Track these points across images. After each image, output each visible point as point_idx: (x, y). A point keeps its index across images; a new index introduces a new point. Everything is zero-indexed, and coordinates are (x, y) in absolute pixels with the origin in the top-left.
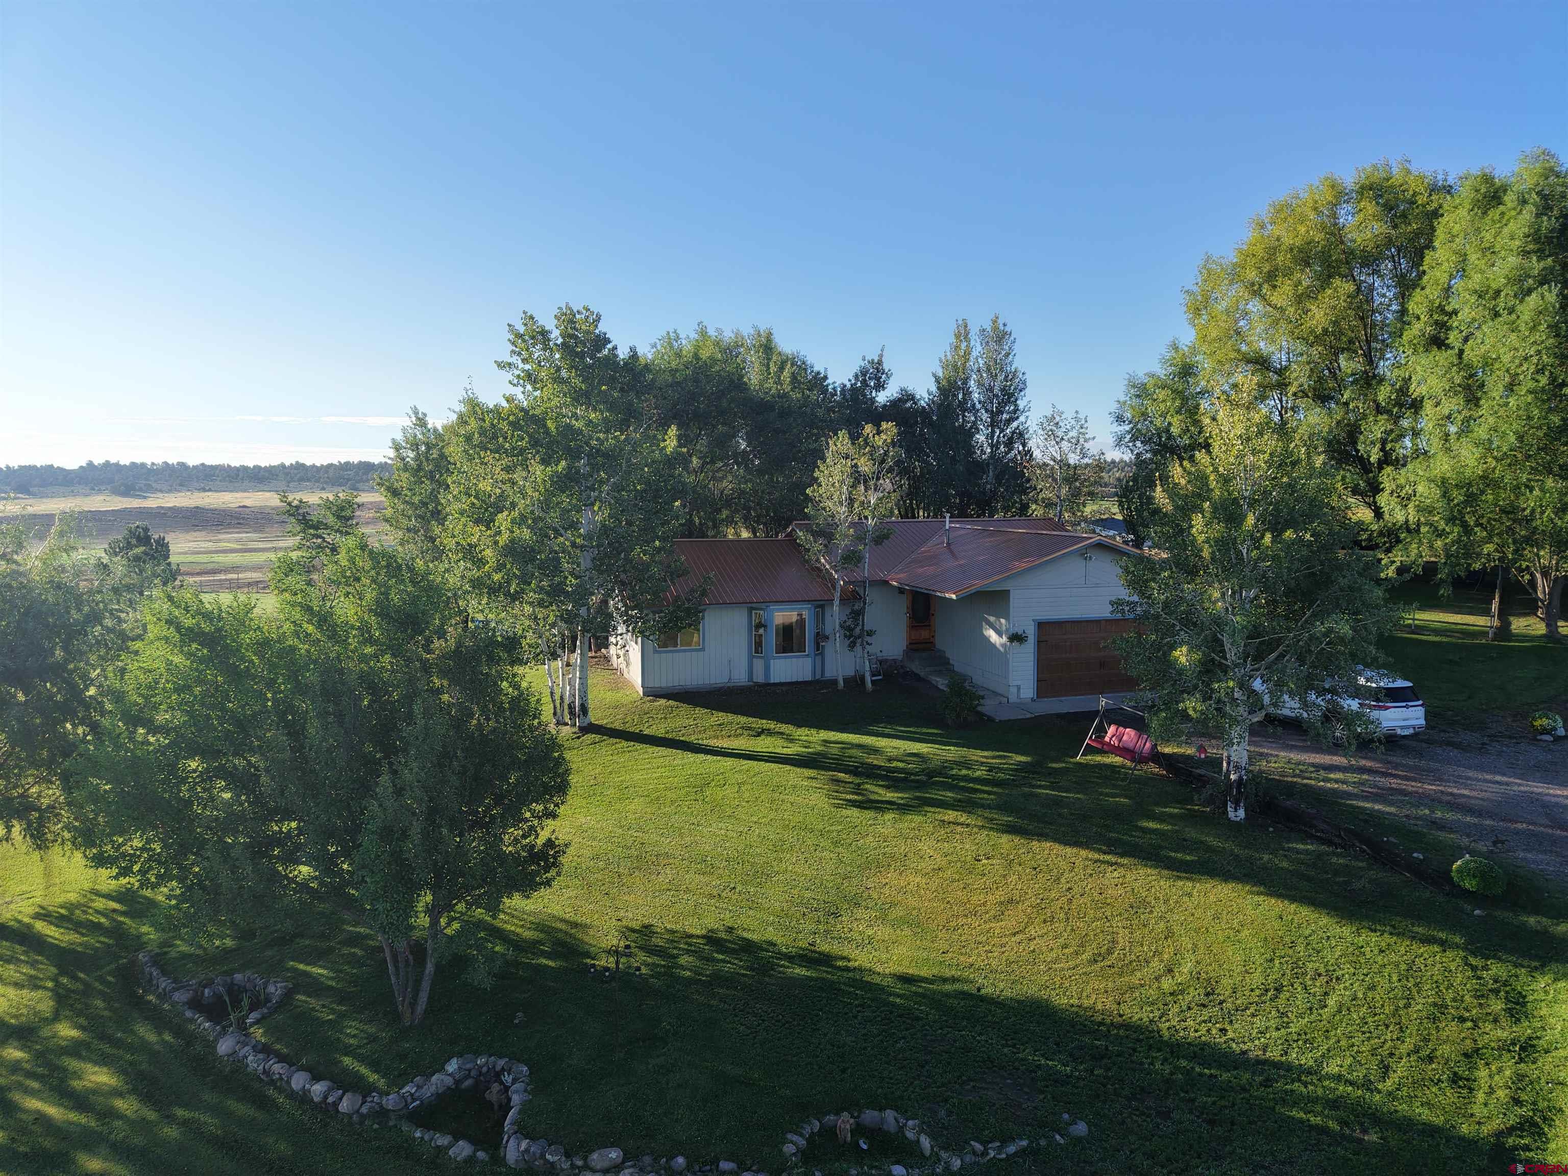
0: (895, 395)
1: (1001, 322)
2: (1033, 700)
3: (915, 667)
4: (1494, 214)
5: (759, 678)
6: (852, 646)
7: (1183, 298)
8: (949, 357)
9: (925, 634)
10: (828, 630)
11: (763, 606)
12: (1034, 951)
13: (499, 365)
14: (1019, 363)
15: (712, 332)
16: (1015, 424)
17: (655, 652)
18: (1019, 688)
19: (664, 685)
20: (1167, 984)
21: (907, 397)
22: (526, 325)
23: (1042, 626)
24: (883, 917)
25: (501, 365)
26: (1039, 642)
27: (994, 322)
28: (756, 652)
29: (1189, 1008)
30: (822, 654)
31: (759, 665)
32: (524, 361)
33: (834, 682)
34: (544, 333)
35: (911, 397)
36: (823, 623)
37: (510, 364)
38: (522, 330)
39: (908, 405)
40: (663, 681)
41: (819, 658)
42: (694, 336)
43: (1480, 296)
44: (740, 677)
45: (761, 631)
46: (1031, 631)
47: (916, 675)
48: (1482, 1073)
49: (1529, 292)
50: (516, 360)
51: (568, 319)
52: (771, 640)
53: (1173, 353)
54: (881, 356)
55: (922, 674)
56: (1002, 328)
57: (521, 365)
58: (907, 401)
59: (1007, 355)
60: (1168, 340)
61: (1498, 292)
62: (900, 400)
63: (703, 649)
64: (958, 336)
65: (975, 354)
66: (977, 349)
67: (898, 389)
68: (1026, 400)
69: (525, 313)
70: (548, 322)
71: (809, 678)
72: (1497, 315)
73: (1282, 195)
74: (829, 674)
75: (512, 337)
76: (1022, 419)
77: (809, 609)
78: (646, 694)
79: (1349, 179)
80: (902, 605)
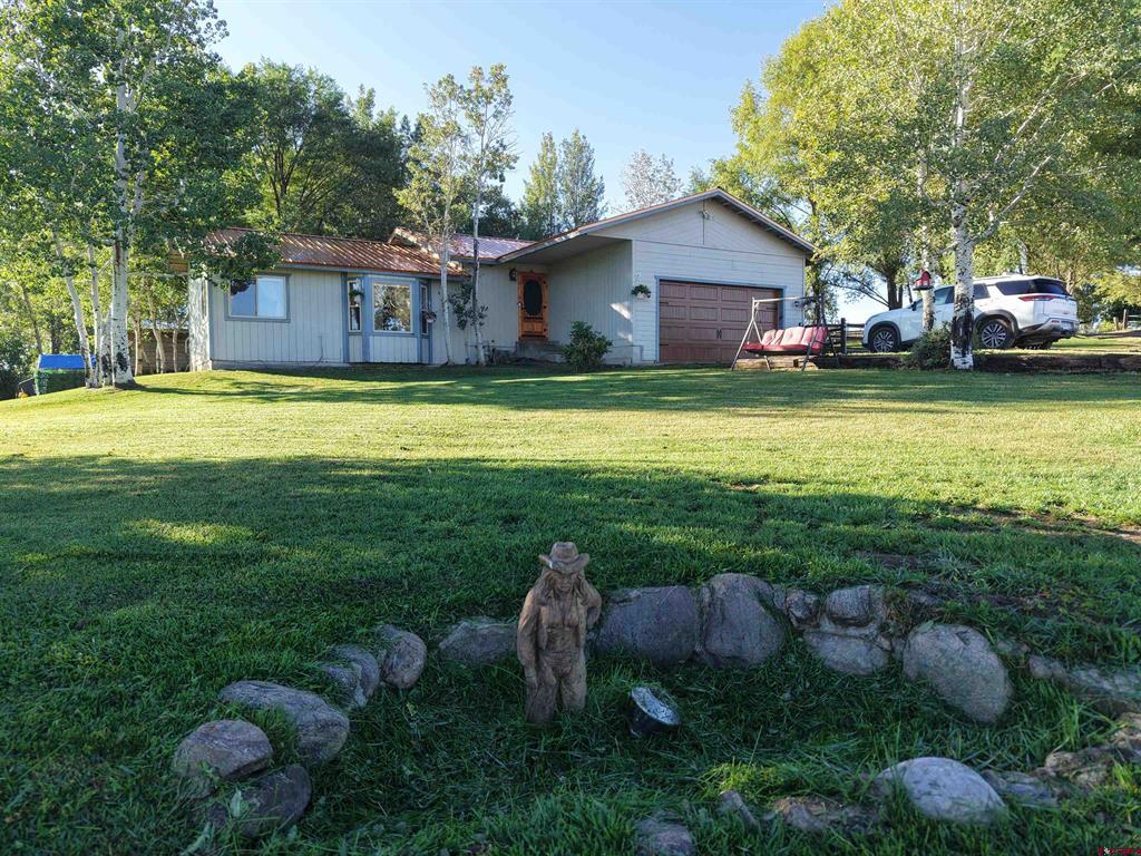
1: (580, 135)
2: (655, 362)
3: (529, 353)
5: (357, 356)
6: (462, 325)
8: (539, 167)
9: (537, 327)
10: (436, 308)
11: (359, 273)
18: (642, 348)
19: (239, 359)
23: (663, 283)
26: (661, 303)
27: (575, 135)
28: (353, 328)
30: (429, 337)
31: (355, 341)
36: (429, 298)
40: (238, 355)
41: (425, 341)
44: (334, 356)
46: (652, 286)
56: (582, 140)
59: (588, 160)
63: (288, 320)
64: (545, 147)
65: (560, 161)
71: (415, 360)
74: (440, 358)
77: (415, 283)
78: (215, 368)
80: (514, 293)
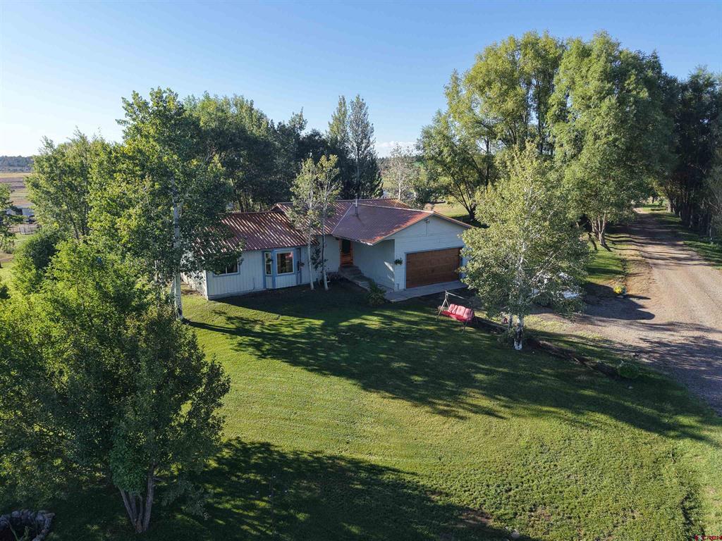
0: (310, 133)
1: (361, 98)
2: (404, 290)
3: (346, 275)
4: (586, 60)
5: (270, 286)
6: (317, 267)
7: (443, 90)
8: (337, 115)
9: (348, 259)
10: (304, 261)
11: (271, 250)
12: (457, 433)
13: (118, 122)
14: (371, 119)
15: (212, 97)
16: (369, 148)
17: (214, 277)
18: (398, 284)
19: (219, 293)
20: (522, 443)
21: (316, 134)
22: (134, 99)
23: (409, 255)
24: (378, 422)
25: (119, 122)
26: (408, 263)
27: (358, 98)
28: (267, 273)
29: (537, 456)
30: (301, 273)
31: (269, 280)
32: (134, 120)
33: (309, 285)
34: (146, 104)
35: (317, 134)
36: (301, 257)
37: (125, 122)
38: (131, 101)
39: (317, 138)
40: (218, 292)
41: (299, 275)
42: (202, 98)
43: (583, 99)
44: (259, 287)
45: (271, 263)
46: (404, 259)
47: (347, 279)
48: (663, 471)
49: (604, 97)
50: (128, 119)
51: (158, 96)
52: (275, 266)
53: (438, 116)
54: (302, 112)
55: (350, 279)
56: (361, 101)
57: (132, 122)
58: (315, 136)
59: (365, 115)
60: (437, 110)
61: (590, 98)
62: (312, 135)
63: (239, 274)
64: (340, 104)
65: (349, 113)
66: (350, 112)
67: (311, 130)
68: (374, 137)
69: (134, 92)
70: (147, 97)
71: (295, 284)
72: (589, 107)
73: (490, 44)
74: (304, 281)
75: (125, 105)
76: (372, 146)
77: (294, 250)
78: (210, 299)
79: (520, 38)
80: (338, 245)
